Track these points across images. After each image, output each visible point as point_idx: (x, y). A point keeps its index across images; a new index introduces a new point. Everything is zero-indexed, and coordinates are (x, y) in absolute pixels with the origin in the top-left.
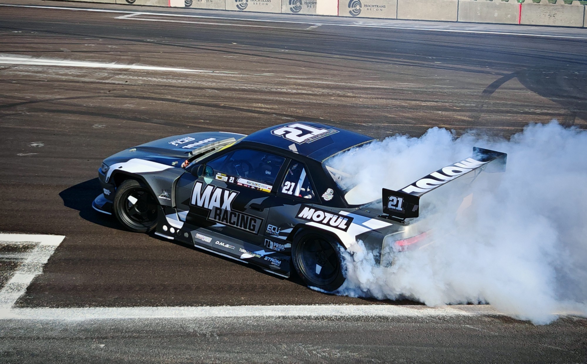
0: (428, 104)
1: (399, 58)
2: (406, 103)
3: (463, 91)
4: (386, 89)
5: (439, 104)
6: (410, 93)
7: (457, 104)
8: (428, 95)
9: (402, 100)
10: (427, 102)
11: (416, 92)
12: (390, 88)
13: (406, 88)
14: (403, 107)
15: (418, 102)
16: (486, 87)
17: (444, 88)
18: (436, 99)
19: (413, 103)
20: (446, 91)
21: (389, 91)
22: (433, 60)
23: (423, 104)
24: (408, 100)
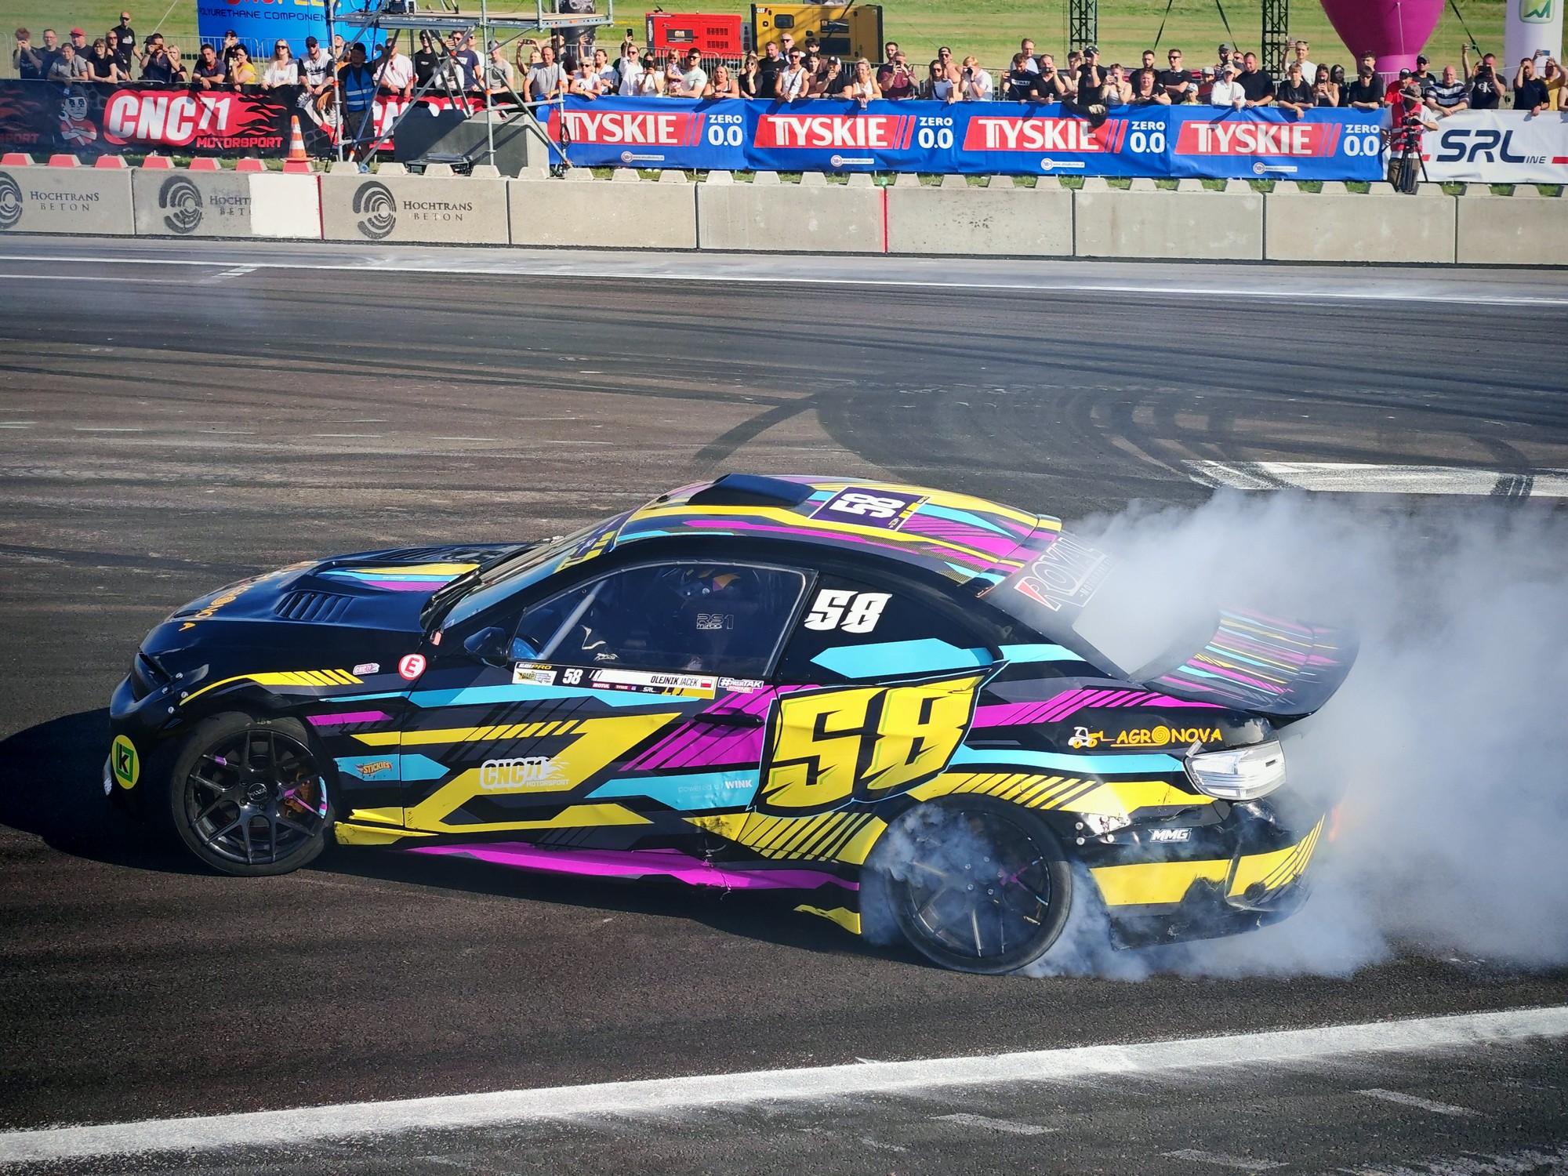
0: (517, 497)
1: (475, 362)
2: (446, 497)
3: (634, 455)
4: (395, 457)
5: (548, 497)
6: (466, 465)
7: (605, 496)
8: (523, 469)
9: (436, 488)
10: (510, 493)
11: (486, 463)
12: (409, 452)
13: (459, 451)
14: (434, 511)
15: (483, 494)
16: (711, 440)
17: (579, 449)
18: (546, 480)
19: (469, 496)
20: (581, 456)
21: (403, 462)
22: (578, 365)
23: (499, 498)
24: (454, 488)
